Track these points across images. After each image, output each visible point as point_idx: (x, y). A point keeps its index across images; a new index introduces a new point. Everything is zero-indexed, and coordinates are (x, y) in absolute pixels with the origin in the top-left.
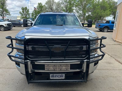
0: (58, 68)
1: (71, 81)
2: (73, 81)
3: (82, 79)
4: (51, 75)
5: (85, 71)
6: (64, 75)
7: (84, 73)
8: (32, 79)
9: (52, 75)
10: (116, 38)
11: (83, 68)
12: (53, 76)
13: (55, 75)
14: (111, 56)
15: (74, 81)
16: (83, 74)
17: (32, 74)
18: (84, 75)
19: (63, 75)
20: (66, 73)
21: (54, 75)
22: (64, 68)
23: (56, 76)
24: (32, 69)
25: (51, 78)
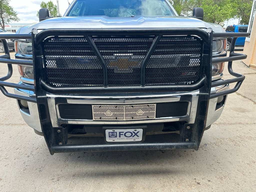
0: (124, 113)
1: (160, 146)
2: (163, 146)
3: (187, 140)
4: (107, 131)
5: (192, 121)
6: (141, 131)
7: (191, 125)
8: (61, 143)
9: (111, 131)
10: (252, 60)
11: (188, 114)
12: (113, 135)
13: (118, 131)
14: (245, 97)
15: (166, 146)
16: (188, 127)
17: (59, 131)
18: (190, 130)
19: (138, 130)
20: (145, 127)
21: (116, 130)
22: (141, 112)
23: (120, 135)
24: (59, 117)
25: (108, 140)
